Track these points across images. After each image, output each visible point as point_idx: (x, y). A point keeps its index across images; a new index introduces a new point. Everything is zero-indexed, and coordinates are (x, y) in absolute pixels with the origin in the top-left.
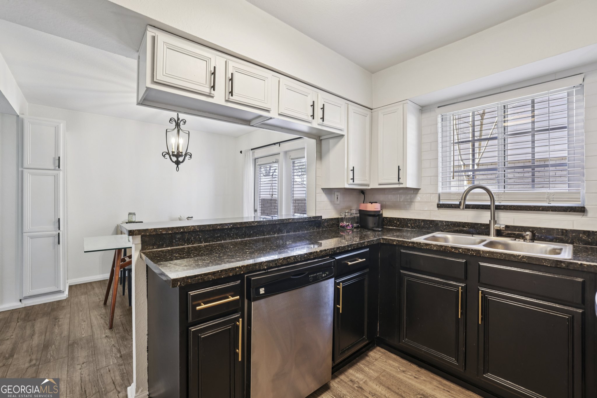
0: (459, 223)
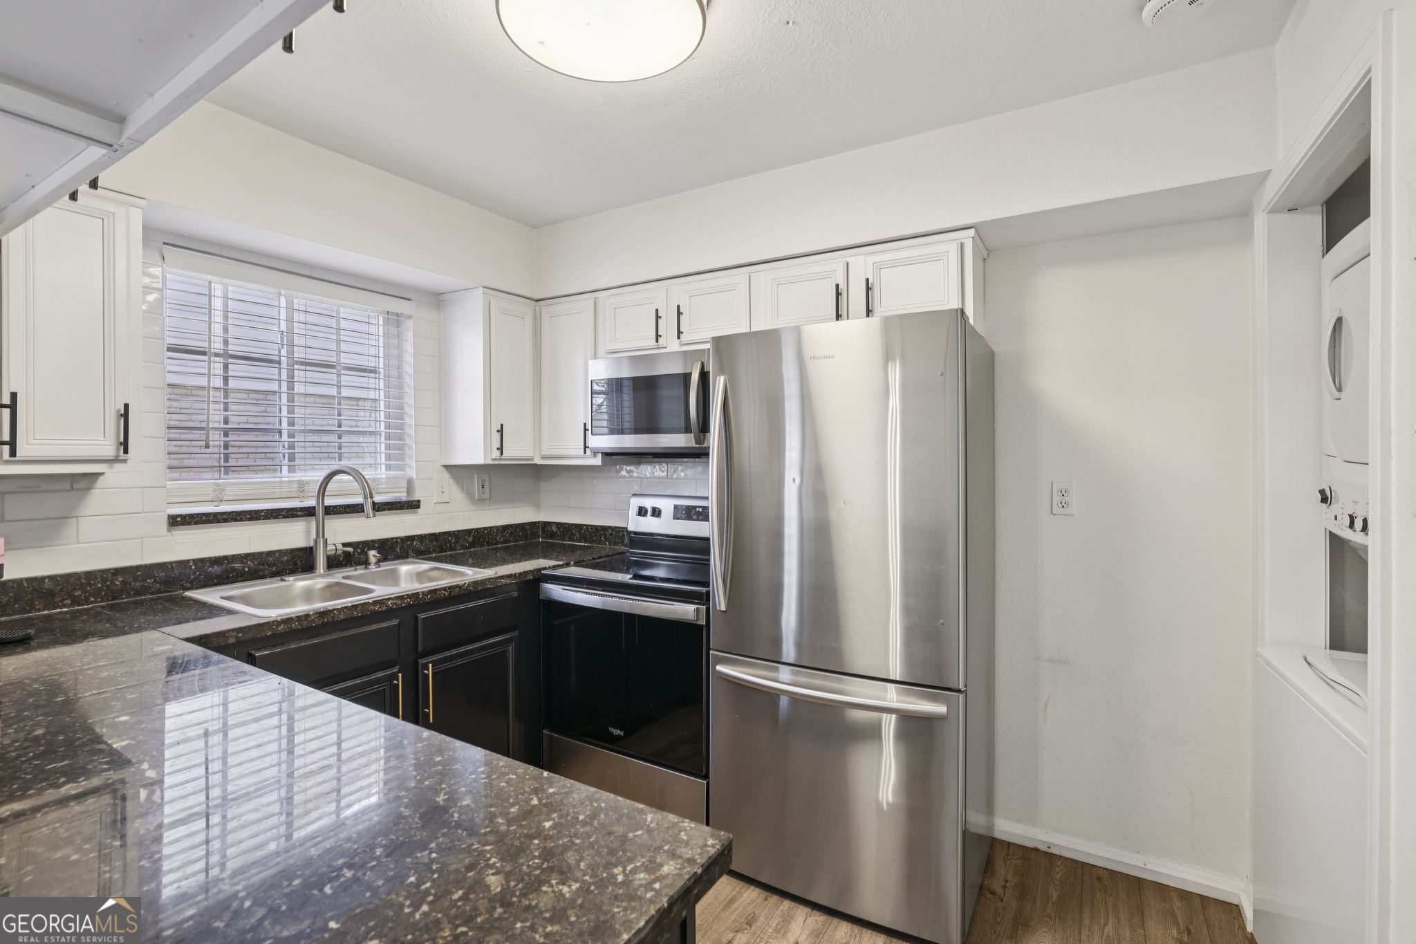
0: (232, 558)
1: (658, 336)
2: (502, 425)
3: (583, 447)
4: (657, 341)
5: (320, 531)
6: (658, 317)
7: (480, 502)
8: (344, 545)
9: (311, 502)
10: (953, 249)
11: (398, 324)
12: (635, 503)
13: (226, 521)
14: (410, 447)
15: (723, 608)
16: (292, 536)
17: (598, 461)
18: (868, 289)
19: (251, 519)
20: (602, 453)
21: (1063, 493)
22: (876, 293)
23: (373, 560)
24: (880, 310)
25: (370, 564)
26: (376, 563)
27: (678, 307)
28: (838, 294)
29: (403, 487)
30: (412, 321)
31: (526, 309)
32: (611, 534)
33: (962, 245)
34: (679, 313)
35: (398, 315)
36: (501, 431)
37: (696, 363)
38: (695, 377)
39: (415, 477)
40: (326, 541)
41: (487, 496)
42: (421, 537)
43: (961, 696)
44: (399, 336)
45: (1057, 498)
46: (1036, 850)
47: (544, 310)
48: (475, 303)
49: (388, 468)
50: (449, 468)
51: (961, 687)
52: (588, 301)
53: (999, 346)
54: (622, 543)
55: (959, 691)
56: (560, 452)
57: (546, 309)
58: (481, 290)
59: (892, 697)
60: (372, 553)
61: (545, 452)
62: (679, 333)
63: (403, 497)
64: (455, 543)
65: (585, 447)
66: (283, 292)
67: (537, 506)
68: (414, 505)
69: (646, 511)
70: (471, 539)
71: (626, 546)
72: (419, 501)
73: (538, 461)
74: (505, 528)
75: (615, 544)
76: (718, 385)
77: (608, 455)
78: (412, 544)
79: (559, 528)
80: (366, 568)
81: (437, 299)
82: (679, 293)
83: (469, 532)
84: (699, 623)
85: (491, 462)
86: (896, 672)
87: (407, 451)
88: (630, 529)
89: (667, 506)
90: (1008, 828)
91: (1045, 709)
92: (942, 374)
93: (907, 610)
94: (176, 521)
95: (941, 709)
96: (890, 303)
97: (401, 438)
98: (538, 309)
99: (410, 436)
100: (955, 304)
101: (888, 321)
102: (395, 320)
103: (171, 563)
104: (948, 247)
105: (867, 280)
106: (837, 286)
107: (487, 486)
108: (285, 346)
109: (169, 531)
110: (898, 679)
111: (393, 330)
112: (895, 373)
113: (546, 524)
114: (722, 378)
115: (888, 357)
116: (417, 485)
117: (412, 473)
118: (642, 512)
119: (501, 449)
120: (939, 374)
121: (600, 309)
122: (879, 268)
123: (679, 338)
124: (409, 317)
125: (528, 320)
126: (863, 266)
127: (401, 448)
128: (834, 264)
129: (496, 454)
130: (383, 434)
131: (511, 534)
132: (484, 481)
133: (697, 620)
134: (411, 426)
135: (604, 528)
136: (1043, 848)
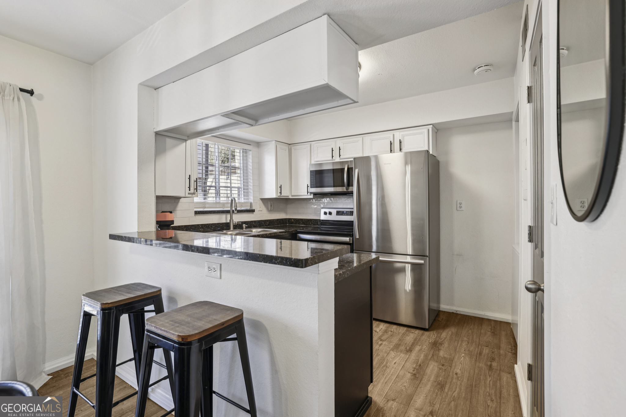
1: (333, 156)
2: (281, 185)
3: (307, 192)
4: (332, 158)
5: (231, 218)
6: (332, 150)
7: (270, 211)
8: (237, 222)
9: (229, 209)
10: (426, 131)
11: (246, 153)
12: (323, 211)
13: (208, 213)
14: (251, 192)
15: (358, 237)
16: (223, 219)
17: (312, 196)
18: (400, 142)
19: (214, 213)
20: (313, 194)
21: (460, 204)
22: (403, 144)
23: (244, 227)
24: (405, 150)
25: (243, 228)
26: (245, 228)
27: (340, 147)
28: (391, 144)
29: (249, 205)
30: (251, 152)
31: (286, 147)
32: (314, 222)
33: (429, 130)
34: (340, 149)
35: (246, 150)
36: (281, 187)
37: (346, 165)
38: (346, 169)
39: (253, 202)
40: (233, 220)
41: (272, 209)
42: (255, 221)
43: (428, 258)
44: (246, 156)
45: (458, 205)
46: (453, 313)
47: (292, 148)
48: (272, 145)
49: (244, 199)
50: (262, 199)
51: (428, 255)
52: (307, 146)
53: (441, 159)
54: (318, 224)
55: (427, 256)
56: (299, 194)
57: (293, 148)
58: (274, 142)
59: (409, 259)
60: (244, 225)
61: (293, 194)
62: (340, 155)
63: (248, 208)
64: (264, 224)
65: (308, 192)
66: (216, 143)
67: (286, 213)
68: (252, 211)
69: (327, 213)
70: (268, 223)
71: (319, 225)
72: (254, 210)
73: (290, 197)
74: (278, 220)
75: (315, 225)
76: (356, 172)
77: (315, 194)
78: (252, 223)
79: (294, 220)
80: (242, 230)
81: (258, 144)
82: (340, 143)
83: (267, 220)
84: (350, 243)
85: (277, 197)
86: (410, 252)
87: (250, 194)
88: (321, 219)
89: (334, 212)
90: (444, 307)
91: (455, 270)
92: (422, 168)
93: (413, 235)
94: (197, 213)
95: (422, 262)
96: (407, 148)
97: (247, 189)
98: (290, 147)
99: (251, 189)
100: (426, 148)
101: (406, 154)
102: (245, 152)
103: (196, 225)
104: (424, 130)
105: (400, 140)
106: (391, 141)
107: (272, 206)
108: (217, 160)
109: (195, 216)
110: (411, 254)
111: (245, 154)
112: (409, 168)
113: (290, 220)
114: (357, 170)
115: (406, 163)
116: (253, 205)
117: (251, 201)
118: (325, 213)
119: (281, 193)
120: (421, 168)
121: (312, 147)
122: (403, 136)
123: (340, 157)
124: (250, 150)
125: (287, 150)
126: (398, 135)
127: (247, 193)
128: (390, 135)
129: (279, 194)
130: (243, 188)
131: (279, 222)
132: (271, 204)
133: (350, 242)
134: (251, 186)
135: (311, 220)
136: (455, 312)
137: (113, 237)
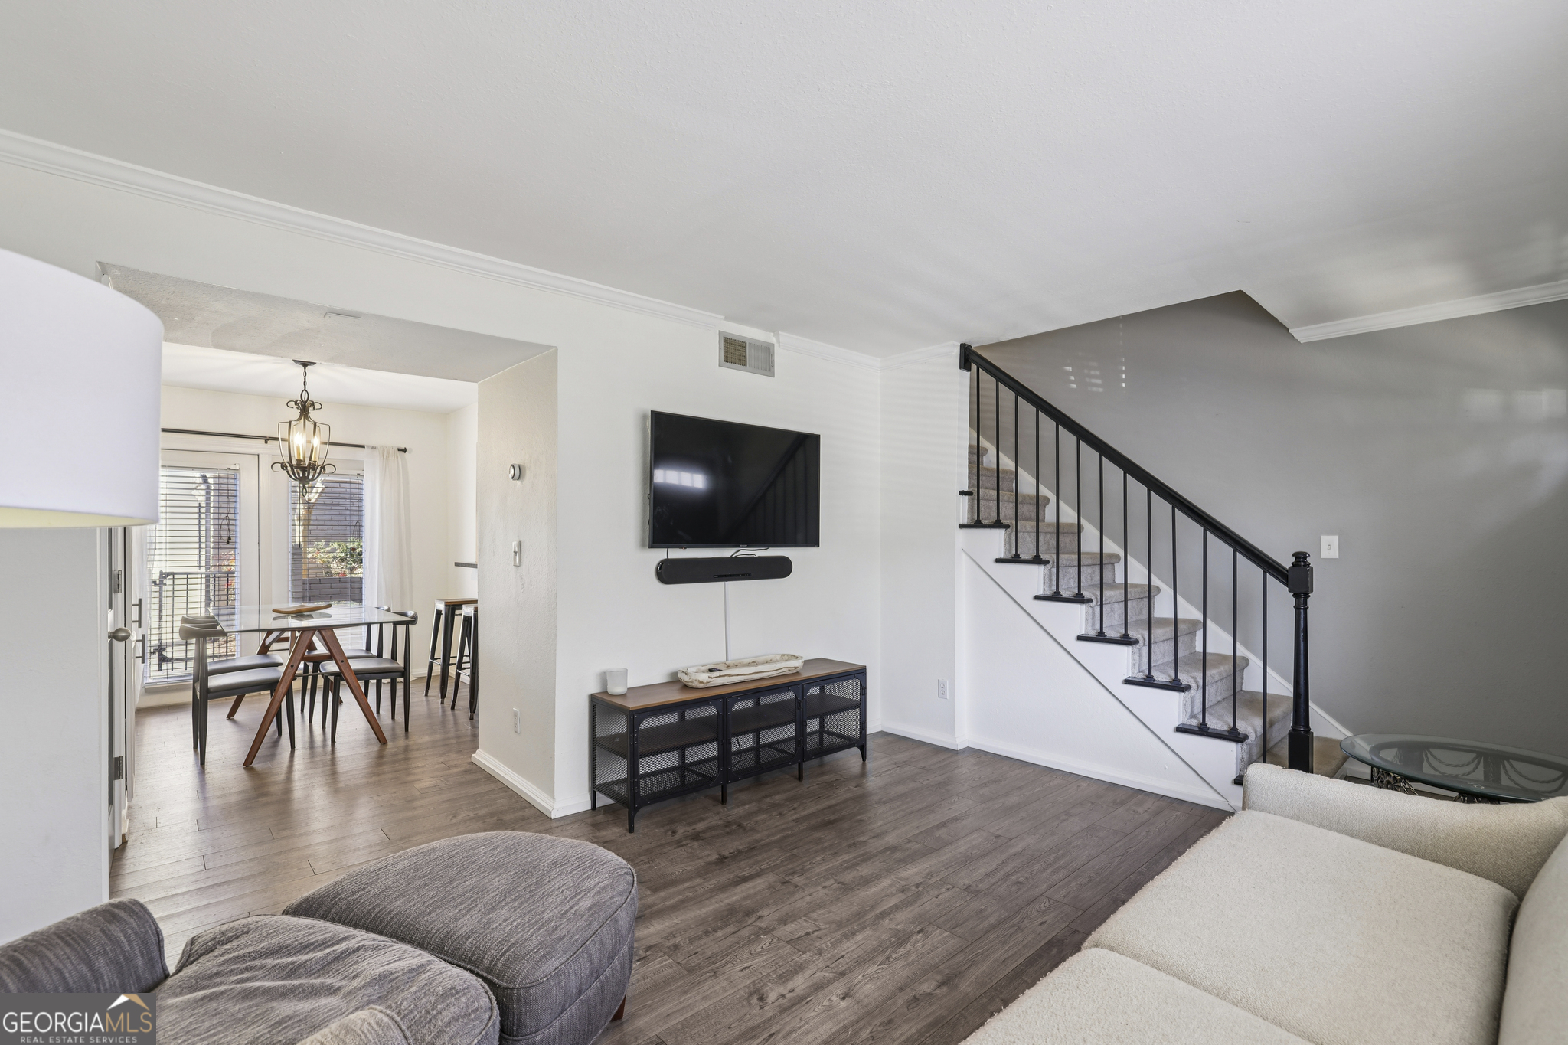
137: (457, 564)
